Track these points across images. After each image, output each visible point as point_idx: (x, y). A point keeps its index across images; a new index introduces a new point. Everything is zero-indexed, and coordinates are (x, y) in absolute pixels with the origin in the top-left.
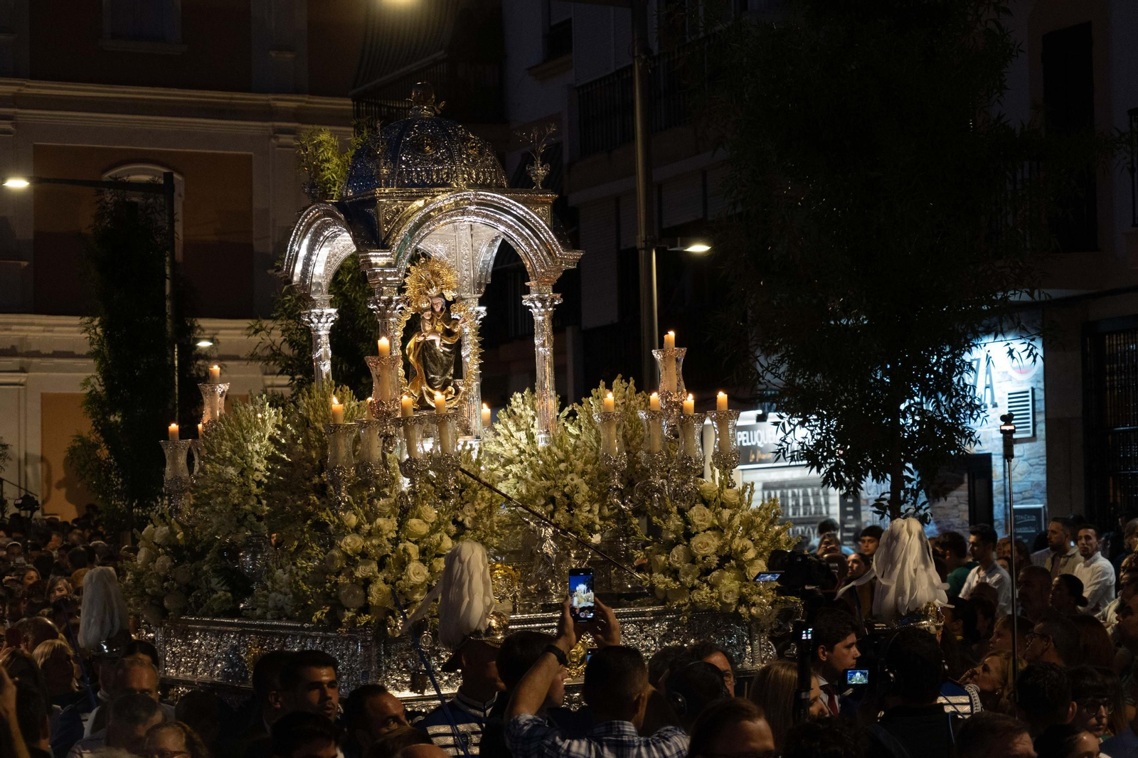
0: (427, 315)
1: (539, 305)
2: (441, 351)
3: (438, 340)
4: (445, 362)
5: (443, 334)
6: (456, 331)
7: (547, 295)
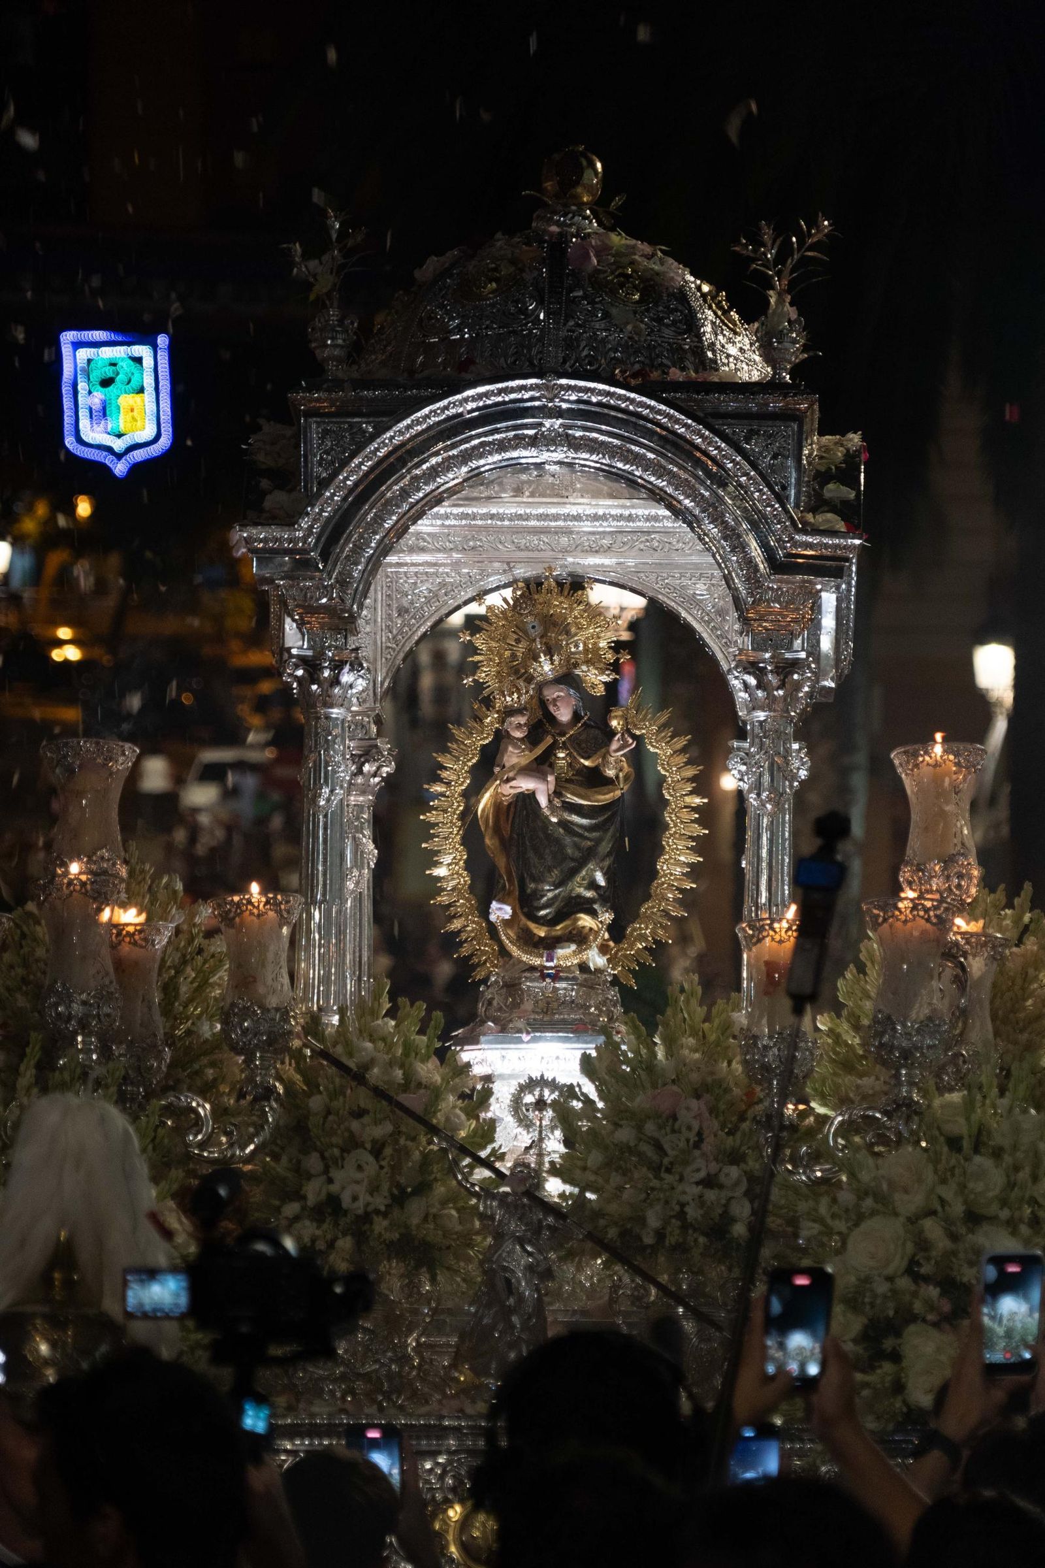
0: (517, 728)
1: (752, 681)
2: (554, 820)
3: (541, 790)
4: (569, 851)
5: (568, 781)
6: (610, 773)
7: (767, 655)
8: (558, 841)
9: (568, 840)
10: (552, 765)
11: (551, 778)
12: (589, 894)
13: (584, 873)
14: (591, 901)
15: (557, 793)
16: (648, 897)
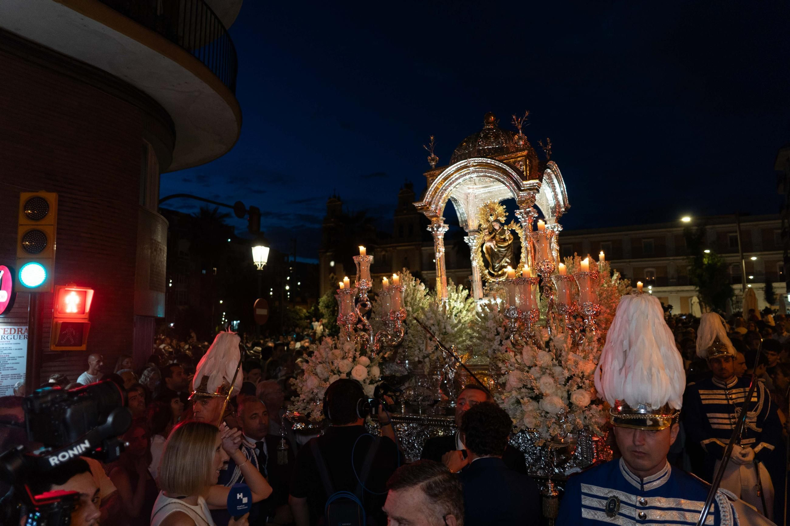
0: (486, 232)
2: (496, 250)
3: (492, 244)
4: (500, 256)
5: (499, 241)
6: (507, 238)
7: (523, 211)
8: (498, 254)
9: (500, 254)
10: (495, 239)
11: (494, 242)
12: (506, 264)
13: (504, 260)
14: (507, 266)
15: (496, 245)
16: (519, 263)
